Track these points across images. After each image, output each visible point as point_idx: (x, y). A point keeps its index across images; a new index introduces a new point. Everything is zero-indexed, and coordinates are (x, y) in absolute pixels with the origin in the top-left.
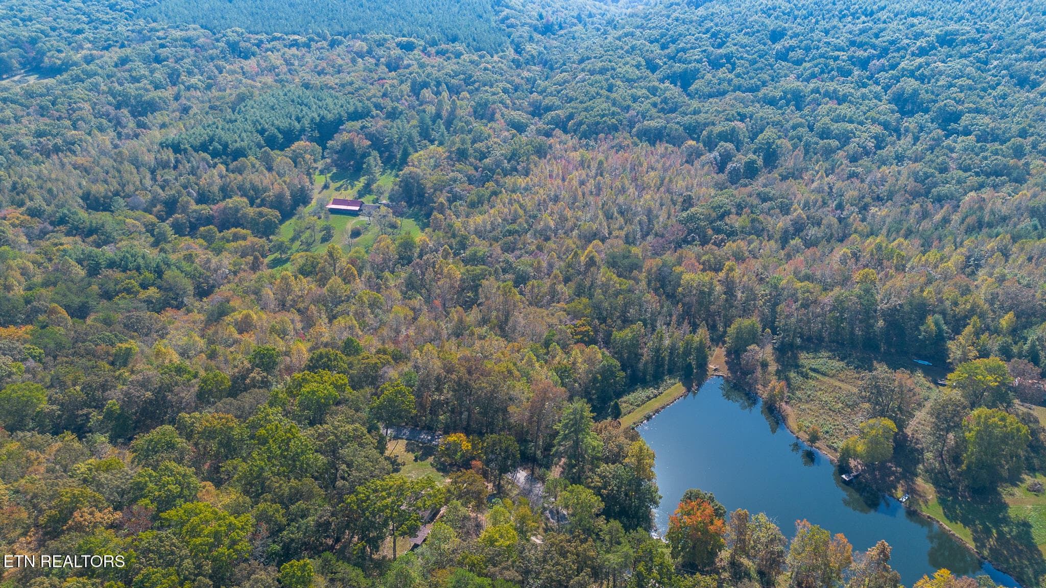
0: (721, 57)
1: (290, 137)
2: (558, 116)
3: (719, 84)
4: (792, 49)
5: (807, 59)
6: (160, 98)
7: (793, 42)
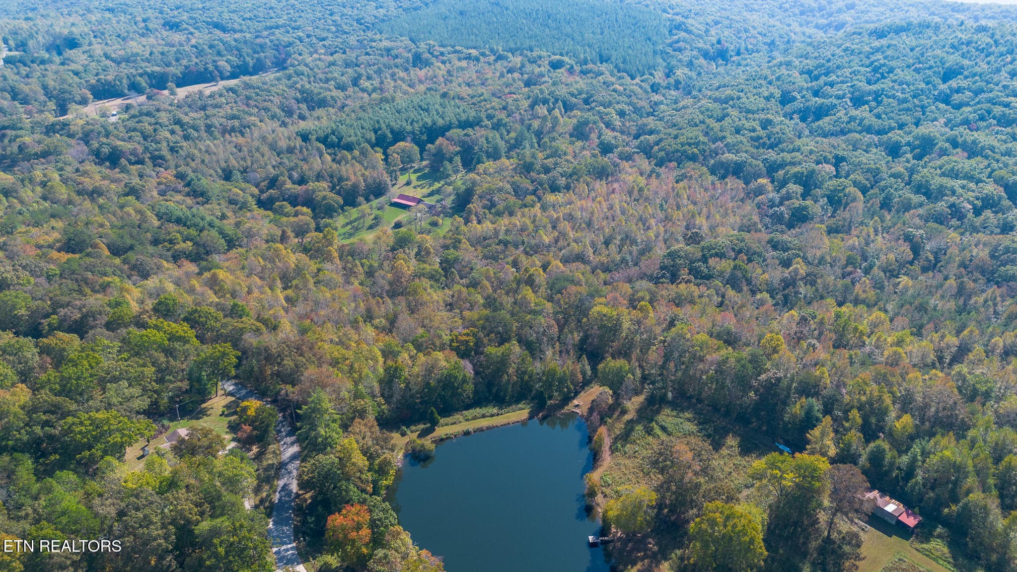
0: (869, 94)
1: (399, 136)
2: (648, 141)
3: (848, 122)
4: (958, 90)
5: (971, 103)
6: (332, 97)
7: (964, 84)
